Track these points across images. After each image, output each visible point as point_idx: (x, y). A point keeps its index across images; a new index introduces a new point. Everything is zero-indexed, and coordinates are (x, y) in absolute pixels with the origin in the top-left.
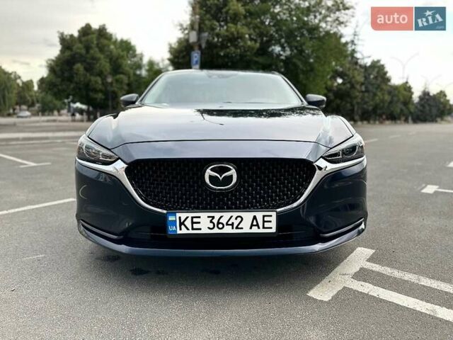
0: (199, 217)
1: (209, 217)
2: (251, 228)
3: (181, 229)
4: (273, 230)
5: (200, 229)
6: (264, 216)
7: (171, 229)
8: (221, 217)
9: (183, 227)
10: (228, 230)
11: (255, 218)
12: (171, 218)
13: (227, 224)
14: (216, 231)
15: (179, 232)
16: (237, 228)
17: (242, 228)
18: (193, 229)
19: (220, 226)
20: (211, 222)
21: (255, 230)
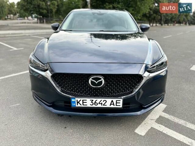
0: (86, 100)
1: (90, 100)
2: (110, 105)
3: (77, 105)
4: (121, 106)
5: (87, 105)
6: (117, 101)
7: (73, 105)
8: (96, 100)
9: (78, 104)
10: (99, 106)
11: (112, 101)
12: (73, 100)
13: (99, 103)
14: (94, 106)
15: (77, 106)
16: (104, 105)
17: (106, 105)
18: (83, 105)
19: (96, 104)
20: (92, 102)
21: (112, 106)
